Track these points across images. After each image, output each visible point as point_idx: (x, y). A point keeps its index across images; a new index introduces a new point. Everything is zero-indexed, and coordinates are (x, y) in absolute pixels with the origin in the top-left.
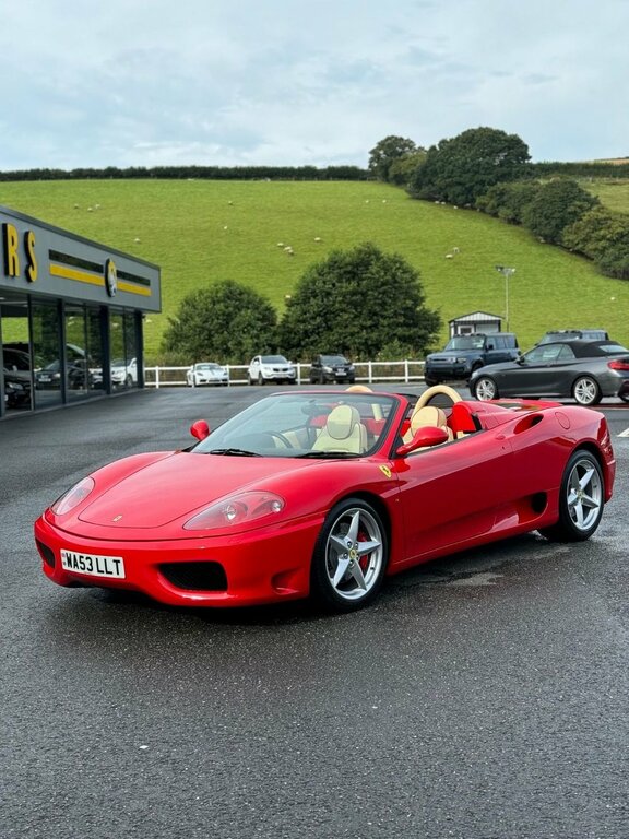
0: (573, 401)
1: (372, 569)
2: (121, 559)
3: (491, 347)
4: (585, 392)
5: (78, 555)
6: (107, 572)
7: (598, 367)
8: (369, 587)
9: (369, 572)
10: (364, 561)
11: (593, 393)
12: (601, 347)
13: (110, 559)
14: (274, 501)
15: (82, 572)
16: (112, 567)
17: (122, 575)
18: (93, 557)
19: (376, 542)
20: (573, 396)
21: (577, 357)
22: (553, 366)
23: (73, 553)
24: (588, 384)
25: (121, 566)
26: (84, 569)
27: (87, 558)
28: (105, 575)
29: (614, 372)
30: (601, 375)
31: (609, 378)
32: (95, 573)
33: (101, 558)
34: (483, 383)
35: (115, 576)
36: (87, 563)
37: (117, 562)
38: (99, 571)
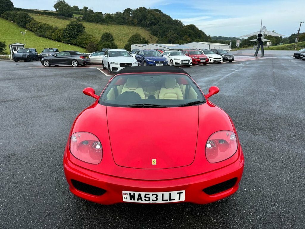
0: (71, 65)
3: (31, 52)
4: (75, 64)
7: (78, 58)
15: (147, 202)
27: (153, 195)
28: (169, 201)
29: (81, 59)
30: (78, 60)
31: (80, 60)
32: (160, 201)
35: (177, 200)
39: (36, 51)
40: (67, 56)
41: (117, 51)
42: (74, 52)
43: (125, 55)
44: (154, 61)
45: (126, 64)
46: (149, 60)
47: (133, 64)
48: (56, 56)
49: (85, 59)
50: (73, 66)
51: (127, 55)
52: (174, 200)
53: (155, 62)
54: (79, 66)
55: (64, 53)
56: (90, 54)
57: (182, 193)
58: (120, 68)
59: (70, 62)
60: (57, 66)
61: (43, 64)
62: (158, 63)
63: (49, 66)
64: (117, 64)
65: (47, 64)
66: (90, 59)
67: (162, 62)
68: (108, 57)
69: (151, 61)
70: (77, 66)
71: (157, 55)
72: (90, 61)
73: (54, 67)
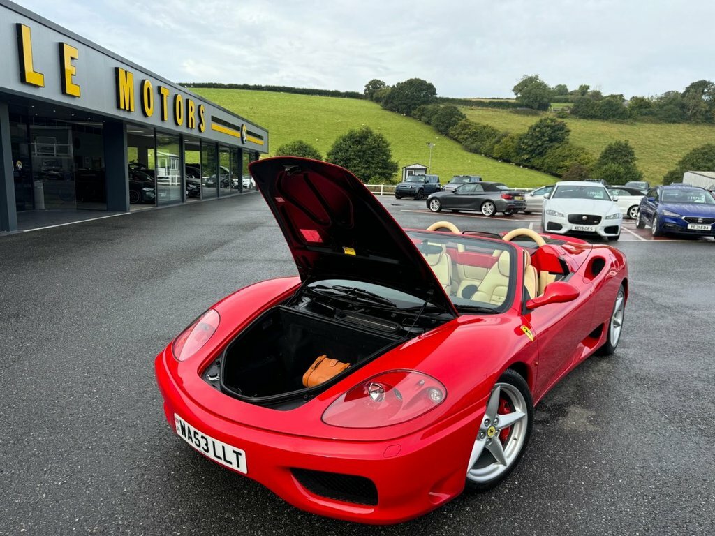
0: (481, 213)
1: (515, 439)
2: (243, 452)
3: (428, 182)
4: (487, 210)
5: (193, 429)
6: (225, 460)
7: (496, 197)
8: (509, 461)
9: (511, 443)
10: (505, 434)
11: (492, 209)
12: (498, 187)
13: (230, 449)
14: (433, 388)
16: (231, 457)
17: (243, 469)
18: (210, 439)
19: (520, 412)
20: (481, 211)
21: (485, 191)
22: (472, 195)
23: (187, 425)
24: (490, 205)
25: (243, 459)
26: (199, 446)
28: (222, 462)
29: (504, 200)
30: (497, 201)
31: (501, 202)
33: (219, 444)
34: (434, 201)
36: (203, 442)
37: (238, 454)
38: (216, 456)
39: (438, 181)
40: (475, 193)
41: (577, 187)
42: (492, 185)
43: (596, 197)
44: (681, 216)
45: (584, 217)
46: (667, 213)
47: (606, 218)
48: (456, 191)
49: (512, 201)
50: (483, 215)
51: (602, 197)
52: (231, 463)
53: (683, 218)
54: (497, 214)
55: (473, 186)
56: (530, 191)
57: (240, 454)
58: (567, 227)
59: (478, 204)
60: (456, 212)
61: (429, 206)
62: (694, 221)
63: (439, 211)
64: (563, 216)
65: (435, 205)
66: (525, 201)
67: (706, 222)
68: (549, 198)
69: (672, 214)
70: (493, 215)
71: (703, 202)
72: (525, 205)
73: (451, 213)
